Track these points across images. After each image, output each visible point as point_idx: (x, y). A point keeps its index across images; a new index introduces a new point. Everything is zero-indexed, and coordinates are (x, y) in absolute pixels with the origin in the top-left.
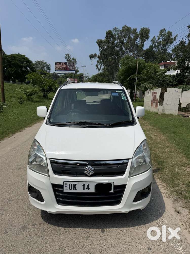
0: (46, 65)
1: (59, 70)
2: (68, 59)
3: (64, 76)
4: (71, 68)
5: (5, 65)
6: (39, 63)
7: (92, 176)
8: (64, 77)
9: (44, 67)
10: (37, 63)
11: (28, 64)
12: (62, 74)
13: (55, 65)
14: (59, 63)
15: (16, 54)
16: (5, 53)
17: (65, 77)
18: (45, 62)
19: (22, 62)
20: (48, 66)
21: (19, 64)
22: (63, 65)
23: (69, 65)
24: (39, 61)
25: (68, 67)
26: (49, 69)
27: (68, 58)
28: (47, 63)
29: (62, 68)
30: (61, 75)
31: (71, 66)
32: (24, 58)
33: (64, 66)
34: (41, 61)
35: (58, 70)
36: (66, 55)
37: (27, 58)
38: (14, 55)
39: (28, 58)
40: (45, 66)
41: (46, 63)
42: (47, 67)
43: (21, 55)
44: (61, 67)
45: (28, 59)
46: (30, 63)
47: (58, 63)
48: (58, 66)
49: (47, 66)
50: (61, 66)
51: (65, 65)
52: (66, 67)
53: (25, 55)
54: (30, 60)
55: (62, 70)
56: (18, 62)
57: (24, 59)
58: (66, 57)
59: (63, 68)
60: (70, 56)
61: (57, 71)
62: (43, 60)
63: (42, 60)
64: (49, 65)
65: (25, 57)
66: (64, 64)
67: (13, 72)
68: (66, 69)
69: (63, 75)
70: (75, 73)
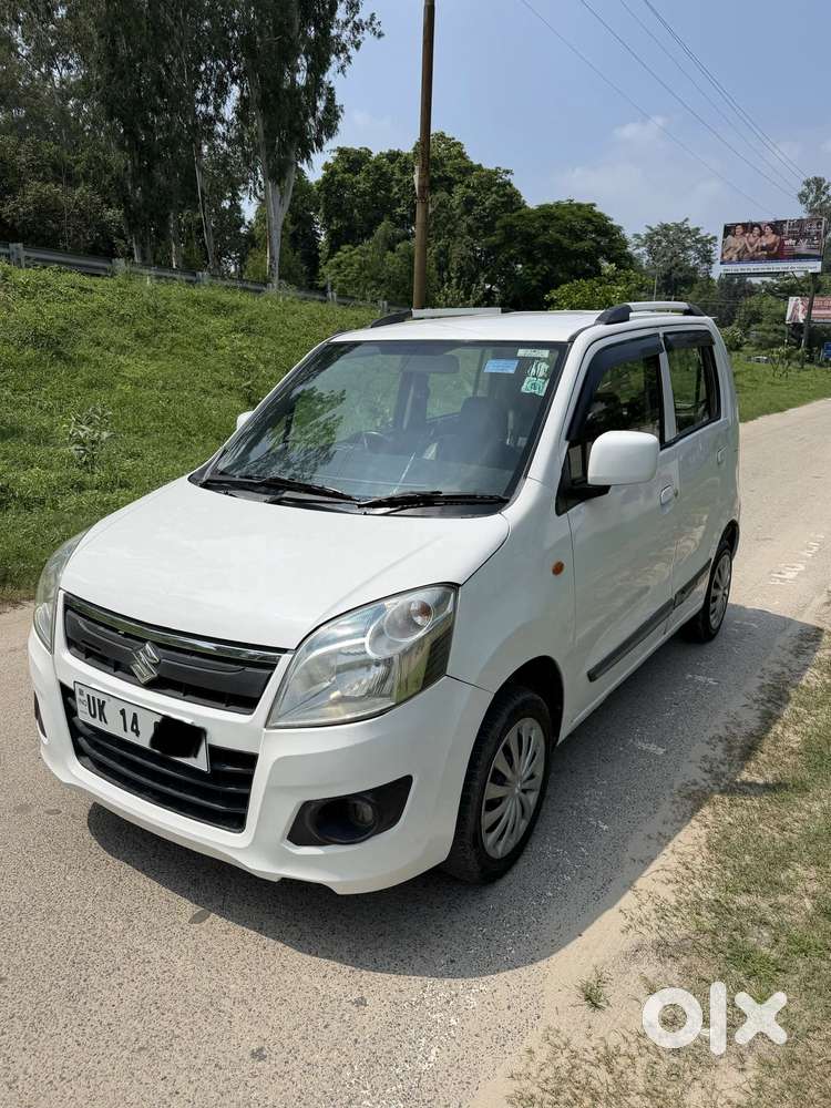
0: (697, 241)
1: (740, 260)
2: (812, 204)
3: (776, 285)
4: (803, 247)
5: (512, 251)
6: (666, 236)
7: (150, 685)
8: (773, 294)
9: (685, 249)
10: (657, 233)
11: (604, 242)
12: (768, 279)
13: (725, 236)
14: (744, 226)
15: (558, 205)
16: (524, 202)
17: (781, 290)
18: (692, 227)
19: (577, 236)
20: (705, 245)
21: (566, 242)
22: (762, 234)
23: (794, 232)
24: (666, 227)
25: (786, 243)
26: (707, 258)
27: (817, 198)
28: (703, 233)
29: (757, 250)
30: (764, 283)
31: (806, 236)
32: (590, 215)
33: (770, 239)
34: (677, 225)
35: (734, 259)
36: (808, 184)
37: (600, 216)
38: (551, 207)
39: (607, 214)
40: (691, 247)
41: (698, 229)
42: (698, 251)
43: (580, 206)
44: (751, 245)
45: (607, 219)
46: (614, 234)
47: (739, 230)
48: (736, 242)
49: (699, 246)
50: (752, 240)
51: (774, 236)
52: (774, 244)
53: (594, 205)
54: (614, 223)
55: (753, 259)
56: (561, 237)
57: (589, 221)
58: (803, 197)
59: (763, 249)
60: (827, 188)
61: (727, 267)
62: (687, 220)
63: (678, 222)
64: (709, 242)
65: (592, 212)
66: (768, 230)
67: (538, 281)
68: (775, 254)
69: (775, 281)
70: (819, 270)
